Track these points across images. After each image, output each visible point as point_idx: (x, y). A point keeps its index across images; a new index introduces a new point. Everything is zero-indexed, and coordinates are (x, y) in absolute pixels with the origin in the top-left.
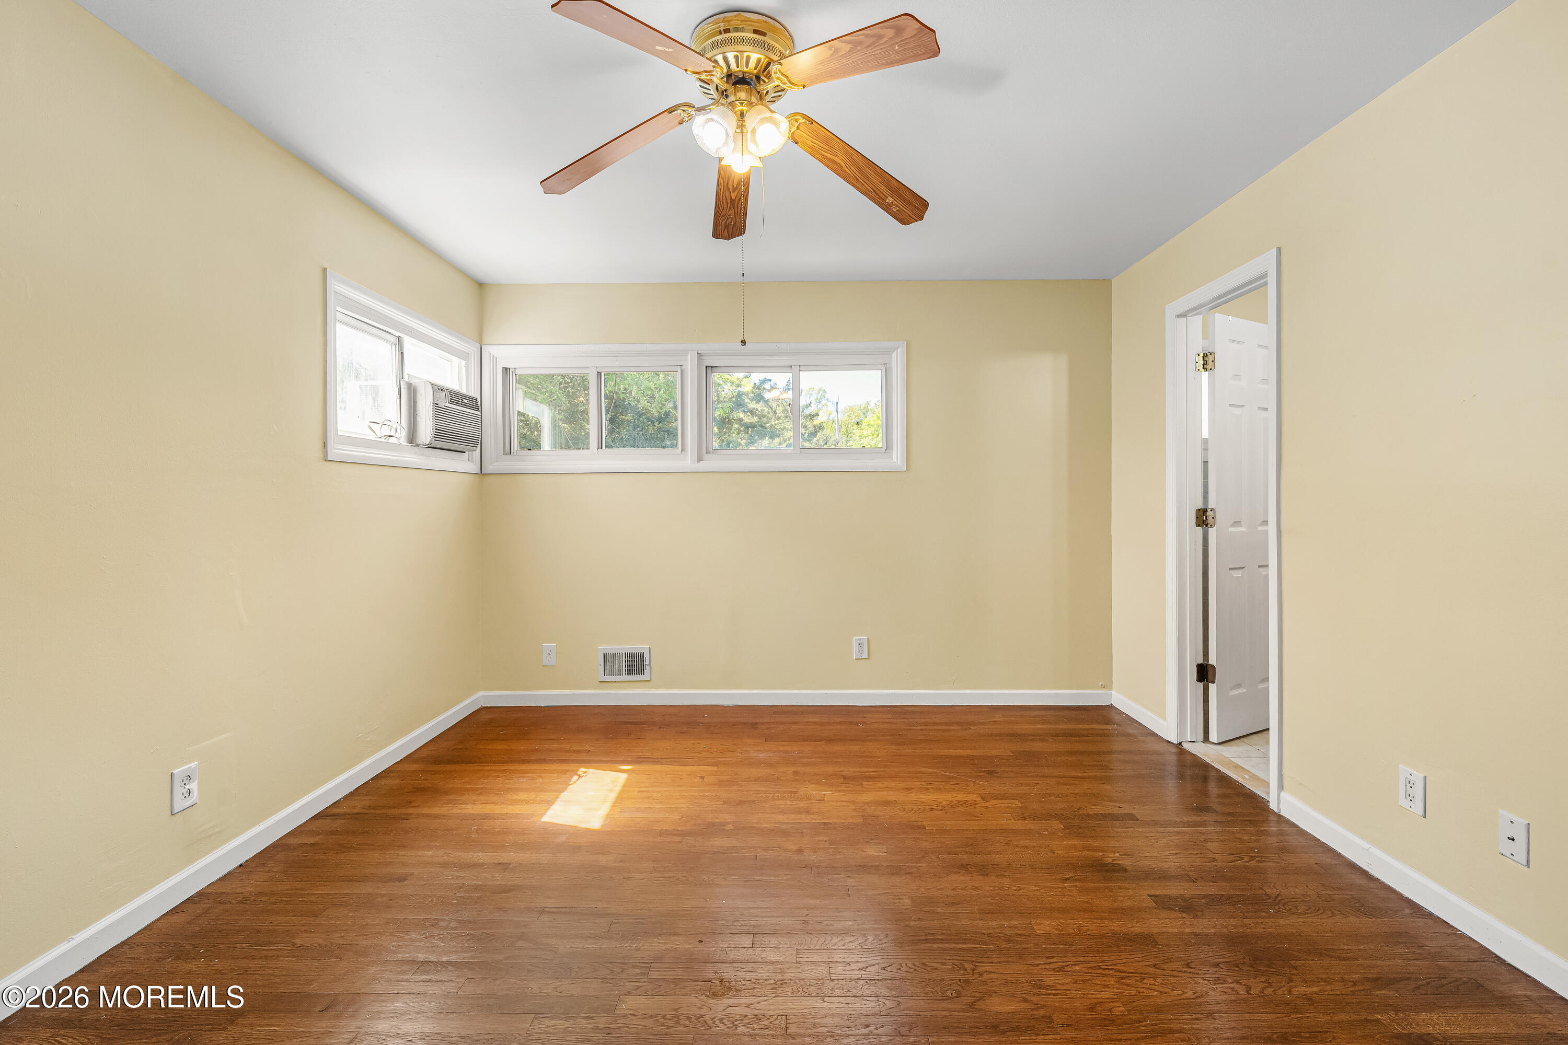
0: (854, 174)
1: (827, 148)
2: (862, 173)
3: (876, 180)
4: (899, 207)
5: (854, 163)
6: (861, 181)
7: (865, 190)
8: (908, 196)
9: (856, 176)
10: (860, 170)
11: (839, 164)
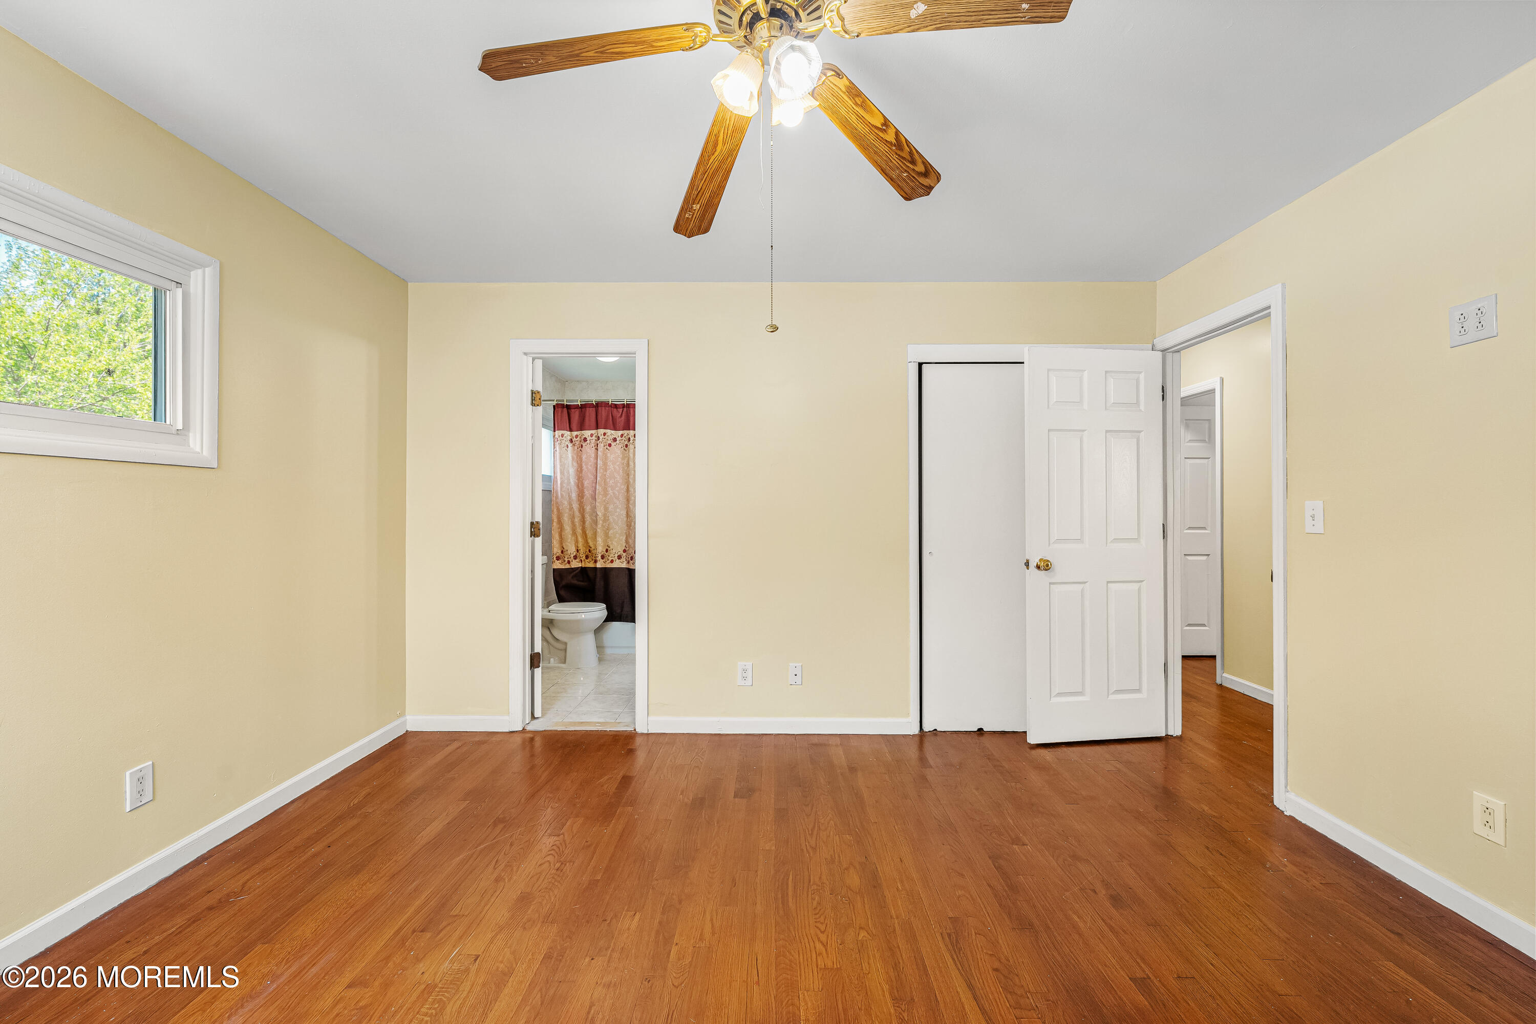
0: (710, 168)
1: (729, 133)
2: (714, 174)
3: (713, 186)
4: (692, 217)
5: (722, 162)
6: (706, 176)
7: (696, 184)
8: (708, 217)
9: (709, 171)
10: (717, 170)
11: (715, 151)
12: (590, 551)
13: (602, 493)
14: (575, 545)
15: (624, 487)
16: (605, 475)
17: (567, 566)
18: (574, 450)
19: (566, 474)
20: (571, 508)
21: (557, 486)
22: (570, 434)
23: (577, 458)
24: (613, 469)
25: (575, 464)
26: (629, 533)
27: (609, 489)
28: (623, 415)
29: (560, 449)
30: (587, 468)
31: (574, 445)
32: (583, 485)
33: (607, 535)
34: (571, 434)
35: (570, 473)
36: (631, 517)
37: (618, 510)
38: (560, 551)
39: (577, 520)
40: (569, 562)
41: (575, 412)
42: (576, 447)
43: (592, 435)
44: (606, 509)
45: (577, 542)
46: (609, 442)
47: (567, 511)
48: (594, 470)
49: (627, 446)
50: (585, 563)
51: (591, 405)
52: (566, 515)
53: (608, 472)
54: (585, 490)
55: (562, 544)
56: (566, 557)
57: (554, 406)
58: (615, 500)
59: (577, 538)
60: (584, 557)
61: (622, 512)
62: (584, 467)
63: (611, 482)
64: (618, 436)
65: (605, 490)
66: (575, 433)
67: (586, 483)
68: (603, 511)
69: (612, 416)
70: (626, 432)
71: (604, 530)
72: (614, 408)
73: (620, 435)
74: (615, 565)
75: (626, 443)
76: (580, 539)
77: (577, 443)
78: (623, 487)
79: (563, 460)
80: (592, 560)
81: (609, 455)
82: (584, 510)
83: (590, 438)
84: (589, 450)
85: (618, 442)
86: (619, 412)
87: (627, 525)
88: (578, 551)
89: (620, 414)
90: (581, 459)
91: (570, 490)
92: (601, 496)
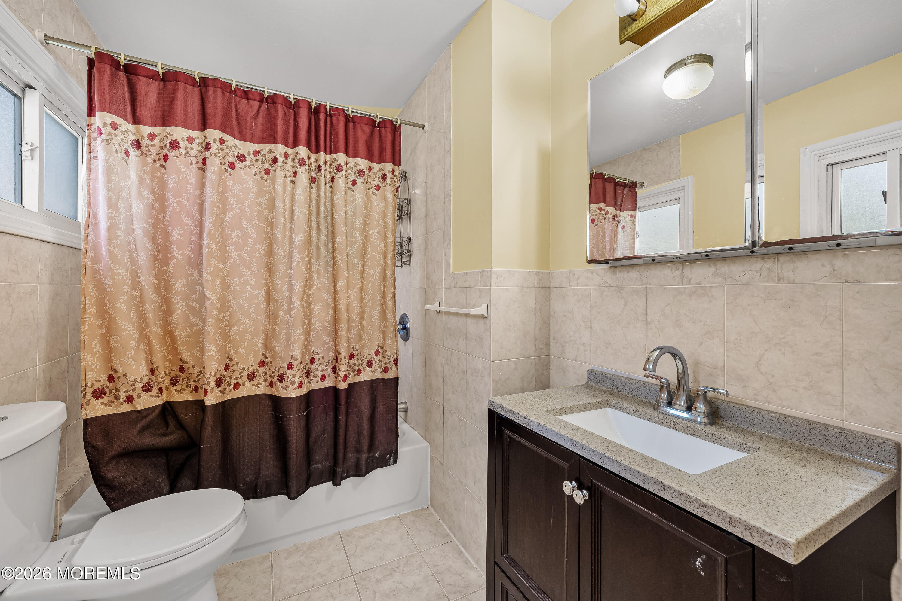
12: (182, 369)
13: (218, 254)
14: (146, 359)
15: (261, 247)
16: (222, 220)
17: (126, 408)
18: (144, 164)
19: (122, 209)
20: (136, 284)
21: (97, 235)
22: (134, 131)
23: (153, 181)
24: (238, 210)
25: (146, 193)
26: (273, 330)
27: (232, 248)
28: (261, 115)
29: (108, 152)
30: (179, 203)
31: (145, 154)
32: (167, 236)
33: (226, 338)
34: (138, 131)
35: (134, 211)
36: (277, 301)
37: (249, 288)
38: (104, 378)
39: (149, 309)
40: (129, 400)
41: (148, 85)
42: (149, 160)
43: (190, 140)
44: (225, 286)
45: (150, 352)
46: (231, 159)
47: (126, 288)
48: (195, 211)
49: (267, 172)
50: (169, 394)
51: (189, 79)
52: (123, 298)
53: (229, 215)
54: (174, 248)
55: (111, 361)
56: (123, 389)
57: (91, 62)
58: (243, 270)
59: (150, 344)
60: (167, 382)
61: (257, 292)
62: (172, 201)
63: (234, 235)
64: (249, 153)
65: (223, 249)
66: (146, 130)
67: (176, 233)
68: (219, 290)
69: (237, 112)
70: (265, 148)
71: (220, 328)
72: (241, 97)
73: (252, 151)
74: (242, 393)
75: (267, 166)
76: (157, 346)
77: (154, 151)
78: (258, 246)
79: (113, 177)
80: (189, 386)
81: (230, 183)
82: (168, 288)
83: (252, 157)
84: (182, 168)
85: (247, 163)
86: (252, 107)
87: (268, 316)
88: (152, 372)
89: (255, 111)
90: (163, 184)
91: (133, 246)
92: (213, 261)
